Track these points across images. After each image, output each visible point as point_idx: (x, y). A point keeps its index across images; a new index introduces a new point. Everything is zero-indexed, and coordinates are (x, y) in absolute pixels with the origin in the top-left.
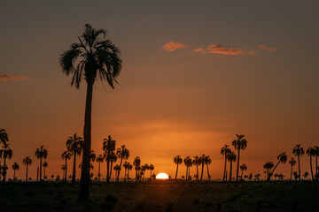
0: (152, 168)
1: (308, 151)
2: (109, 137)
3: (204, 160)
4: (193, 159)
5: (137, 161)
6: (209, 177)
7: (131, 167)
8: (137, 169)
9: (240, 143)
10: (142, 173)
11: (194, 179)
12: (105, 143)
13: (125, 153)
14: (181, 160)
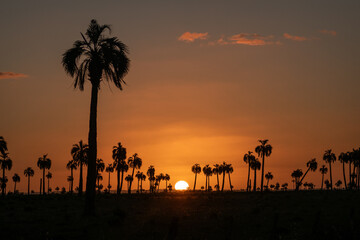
0: (167, 178)
1: (340, 157)
2: (119, 144)
3: (225, 169)
4: (213, 167)
5: (151, 171)
6: (232, 187)
7: (144, 177)
8: (152, 179)
9: (265, 149)
10: (156, 184)
11: (214, 189)
12: (114, 151)
13: (137, 162)
14: (200, 169)
